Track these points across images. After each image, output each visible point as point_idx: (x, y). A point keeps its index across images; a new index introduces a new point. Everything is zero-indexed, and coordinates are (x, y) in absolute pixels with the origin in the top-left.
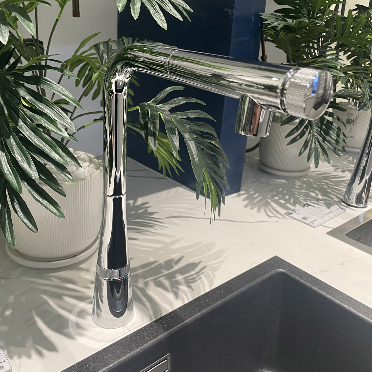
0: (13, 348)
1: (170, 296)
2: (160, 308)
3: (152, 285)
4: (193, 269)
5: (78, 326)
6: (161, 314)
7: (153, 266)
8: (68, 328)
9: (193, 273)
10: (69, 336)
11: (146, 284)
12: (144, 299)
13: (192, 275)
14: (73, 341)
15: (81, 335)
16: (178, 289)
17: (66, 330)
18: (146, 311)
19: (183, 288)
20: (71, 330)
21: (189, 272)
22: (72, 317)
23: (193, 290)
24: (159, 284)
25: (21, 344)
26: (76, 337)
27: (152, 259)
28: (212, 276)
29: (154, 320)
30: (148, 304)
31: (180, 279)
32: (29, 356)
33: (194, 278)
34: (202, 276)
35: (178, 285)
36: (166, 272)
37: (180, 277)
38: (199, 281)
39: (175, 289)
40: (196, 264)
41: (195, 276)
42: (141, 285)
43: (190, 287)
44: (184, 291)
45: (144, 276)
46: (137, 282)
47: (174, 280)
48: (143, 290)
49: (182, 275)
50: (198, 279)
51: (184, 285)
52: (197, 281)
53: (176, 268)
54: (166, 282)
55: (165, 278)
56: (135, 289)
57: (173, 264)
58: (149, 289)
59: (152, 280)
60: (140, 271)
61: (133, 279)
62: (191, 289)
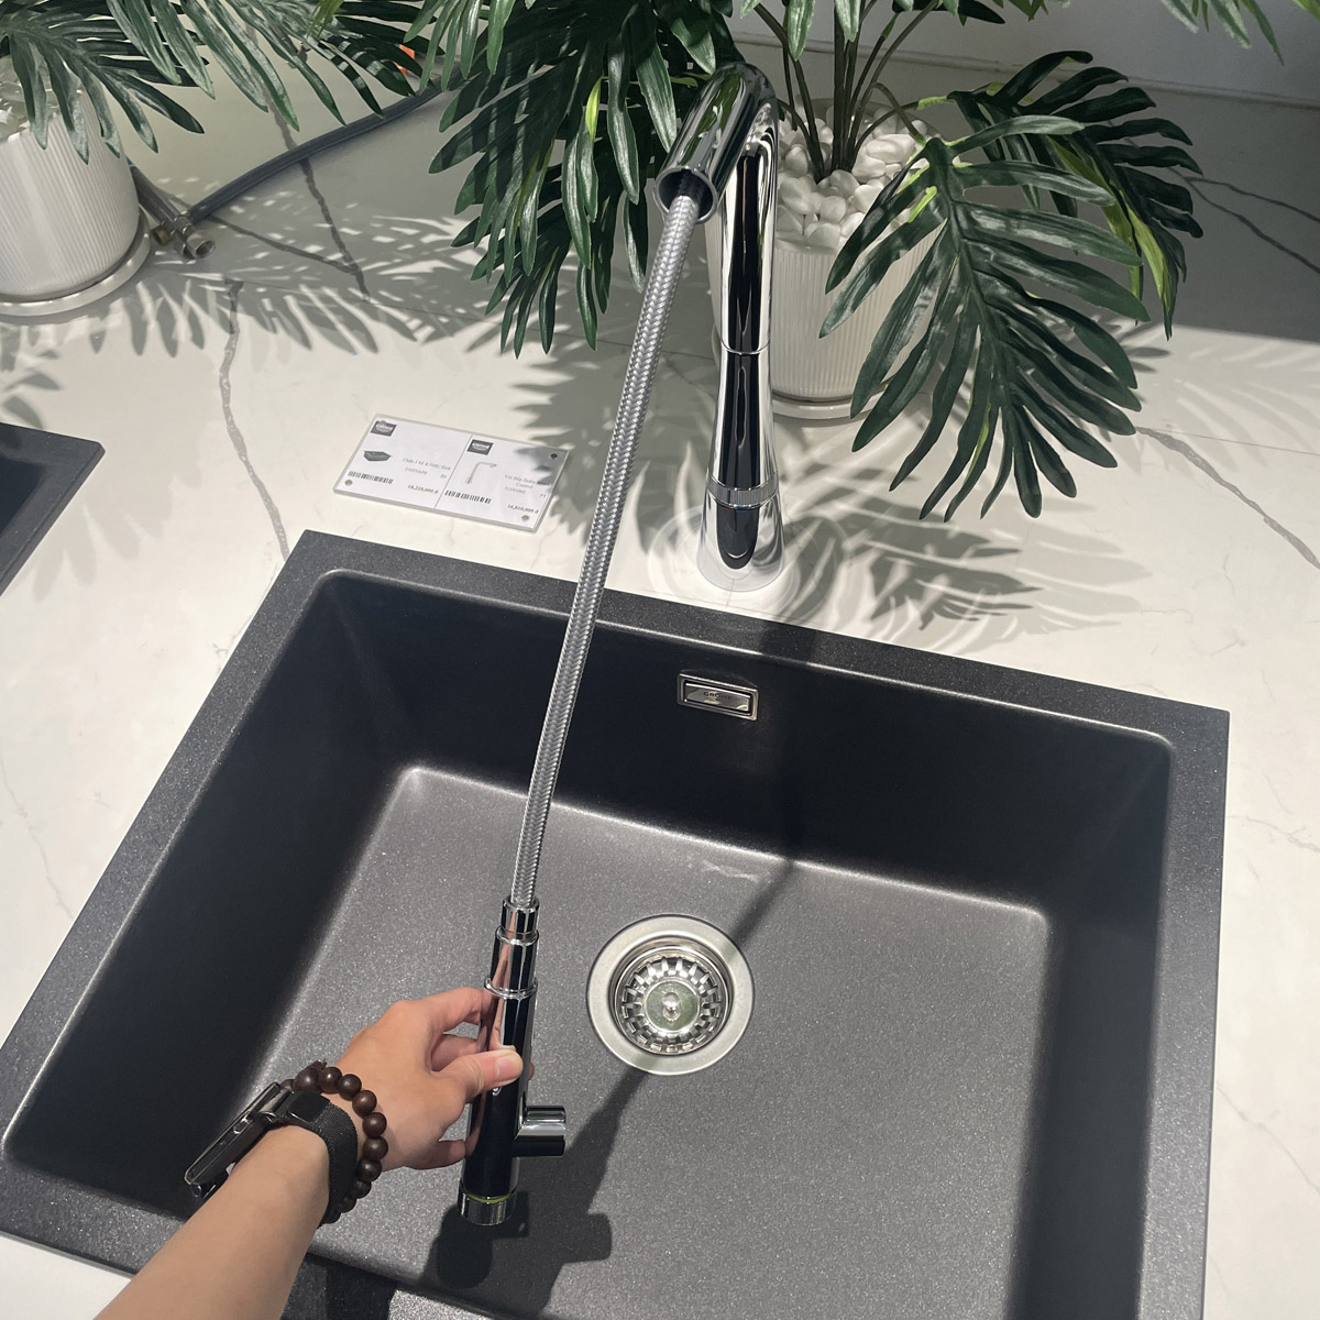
0: (568, 502)
1: (869, 603)
2: (818, 610)
3: (869, 558)
4: (991, 592)
5: (673, 538)
6: (804, 621)
8: (658, 528)
9: (979, 598)
10: (645, 542)
11: (861, 551)
12: (818, 573)
13: (970, 602)
14: (642, 553)
15: (661, 553)
16: (900, 602)
17: (653, 530)
18: (794, 595)
19: (913, 610)
20: (658, 536)
21: (975, 590)
22: (682, 515)
23: (922, 628)
24: (881, 570)
26: (652, 552)
28: (1004, 636)
29: (782, 621)
30: (811, 586)
31: (935, 590)
32: (571, 530)
33: (963, 611)
34: (985, 620)
35: (912, 598)
36: (929, 555)
37: (939, 586)
38: (962, 622)
39: (893, 601)
40: (1018, 587)
41: (973, 608)
42: (849, 544)
43: (926, 619)
44: (905, 618)
45: (879, 533)
46: (851, 533)
47: (920, 582)
48: (839, 556)
49: (953, 585)
50: (968, 616)
51: (924, 606)
52: (959, 618)
53: (962, 563)
54: (899, 574)
55: (908, 566)
56: (831, 544)
57: (970, 551)
58: (851, 564)
59: (882, 550)
60: (886, 518)
61: (853, 523)
62: (921, 624)
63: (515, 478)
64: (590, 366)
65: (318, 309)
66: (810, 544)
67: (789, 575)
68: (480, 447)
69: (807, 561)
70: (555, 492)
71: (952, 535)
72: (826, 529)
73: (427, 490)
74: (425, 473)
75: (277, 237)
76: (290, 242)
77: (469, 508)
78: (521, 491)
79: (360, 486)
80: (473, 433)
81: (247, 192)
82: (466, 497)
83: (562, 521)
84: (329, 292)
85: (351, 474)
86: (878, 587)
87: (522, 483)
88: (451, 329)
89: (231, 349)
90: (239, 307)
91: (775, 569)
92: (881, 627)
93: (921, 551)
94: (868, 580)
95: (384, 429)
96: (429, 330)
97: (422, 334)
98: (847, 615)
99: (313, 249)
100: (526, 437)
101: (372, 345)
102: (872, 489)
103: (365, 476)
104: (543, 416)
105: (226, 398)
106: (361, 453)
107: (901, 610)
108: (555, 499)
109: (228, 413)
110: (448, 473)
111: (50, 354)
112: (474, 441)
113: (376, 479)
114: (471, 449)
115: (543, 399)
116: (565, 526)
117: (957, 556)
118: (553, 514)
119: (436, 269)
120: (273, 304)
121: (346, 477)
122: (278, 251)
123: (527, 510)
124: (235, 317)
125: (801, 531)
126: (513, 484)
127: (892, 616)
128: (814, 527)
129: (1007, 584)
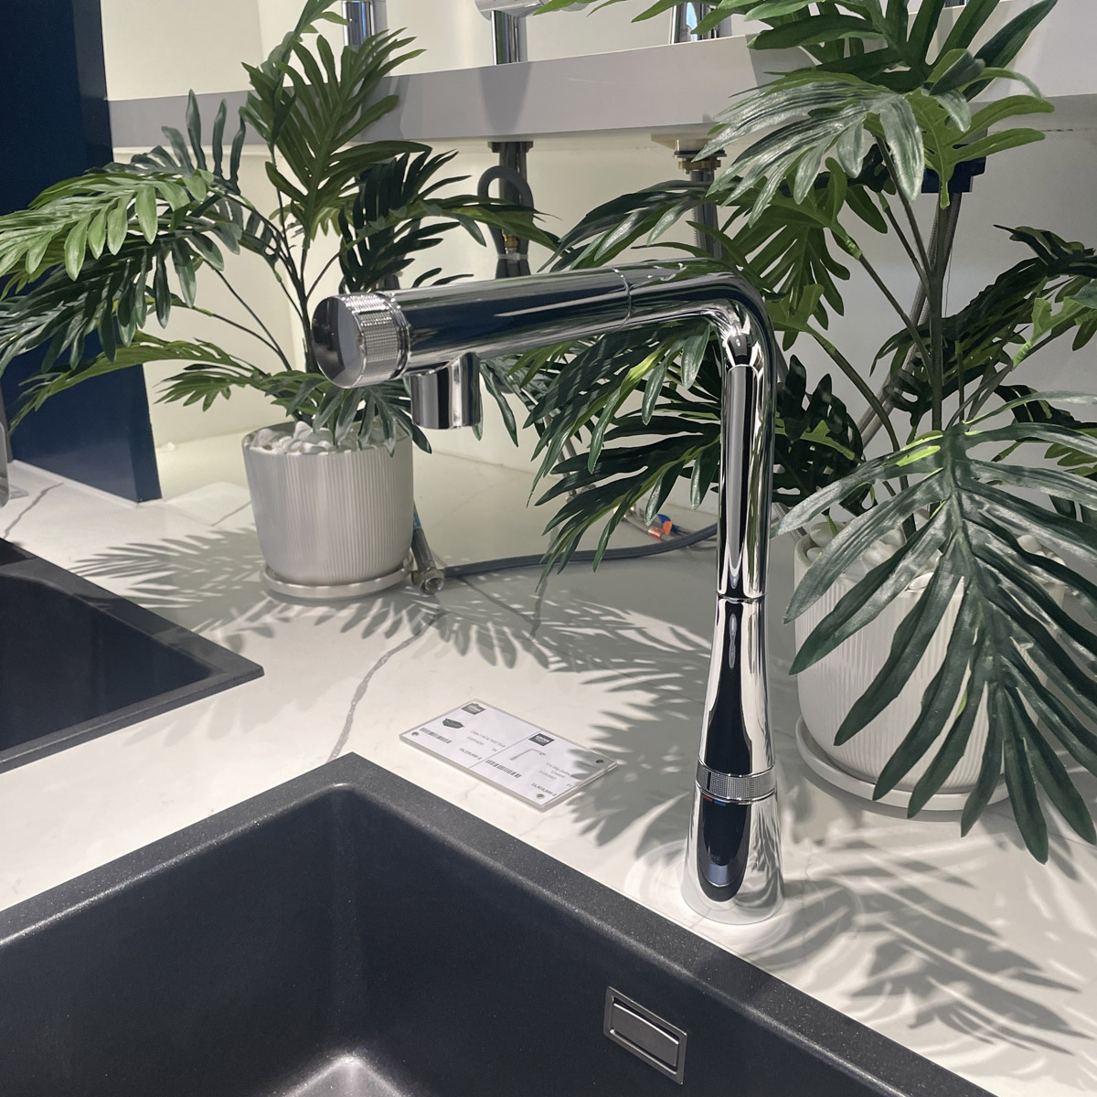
0: (591, 799)
1: (857, 979)
2: (793, 966)
3: (881, 938)
5: (671, 856)
7: (965, 930)
8: (663, 842)
9: (1002, 1021)
10: (641, 850)
11: (874, 928)
12: (812, 932)
13: (989, 1021)
14: (632, 857)
15: (651, 863)
16: (897, 992)
17: (656, 842)
18: (771, 943)
19: (909, 1005)
20: (659, 849)
21: (1001, 1012)
23: (912, 1026)
24: (887, 955)
25: (599, 805)
26: (643, 859)
27: (997, 923)
28: (1022, 1072)
30: (796, 941)
31: (948, 994)
32: (577, 820)
34: (1001, 1047)
35: (914, 991)
36: (957, 959)
37: (954, 992)
38: (966, 1038)
39: (888, 987)
40: (1064, 1027)
41: (989, 1028)
42: (863, 919)
43: (922, 1019)
44: (896, 1008)
45: (903, 919)
46: (870, 910)
47: (933, 981)
48: (845, 925)
49: (975, 997)
50: (979, 1034)
51: (924, 1005)
52: (966, 1032)
53: (995, 979)
54: (911, 964)
55: (924, 961)
56: (841, 912)
57: (1012, 971)
58: (855, 937)
59: (899, 935)
60: (920, 909)
61: (875, 902)
62: (912, 1021)
63: (555, 768)
64: (681, 716)
65: (490, 637)
66: (818, 905)
67: (778, 923)
68: (541, 740)
69: (803, 919)
70: (584, 788)
71: (994, 949)
72: (845, 897)
73: (473, 755)
74: (481, 744)
75: (496, 595)
76: (503, 600)
77: (498, 776)
78: (551, 777)
79: (422, 739)
80: (542, 729)
81: (496, 571)
82: (501, 768)
83: (574, 811)
84: (506, 629)
85: (423, 730)
86: (876, 968)
87: (558, 772)
88: (580, 669)
89: (407, 643)
90: (435, 624)
91: (765, 914)
92: (861, 1009)
93: (949, 952)
94: (868, 958)
95: (473, 709)
96: (563, 665)
97: (553, 667)
98: (825, 981)
99: (515, 606)
100: (589, 745)
101: (511, 663)
102: (915, 879)
103: (432, 734)
104: (614, 736)
105: (376, 668)
106: (443, 719)
107: (894, 1000)
108: (579, 794)
109: (370, 675)
110: (499, 748)
111: (286, 620)
112: (540, 735)
113: (439, 738)
114: (533, 739)
115: (623, 726)
116: (574, 816)
117: (993, 969)
118: (569, 804)
119: (598, 635)
120: (460, 627)
121: (417, 730)
122: (490, 603)
123: (547, 791)
124: (426, 628)
125: (813, 891)
126: (549, 770)
127: (879, 1002)
128: (832, 891)
129: (1049, 1020)
